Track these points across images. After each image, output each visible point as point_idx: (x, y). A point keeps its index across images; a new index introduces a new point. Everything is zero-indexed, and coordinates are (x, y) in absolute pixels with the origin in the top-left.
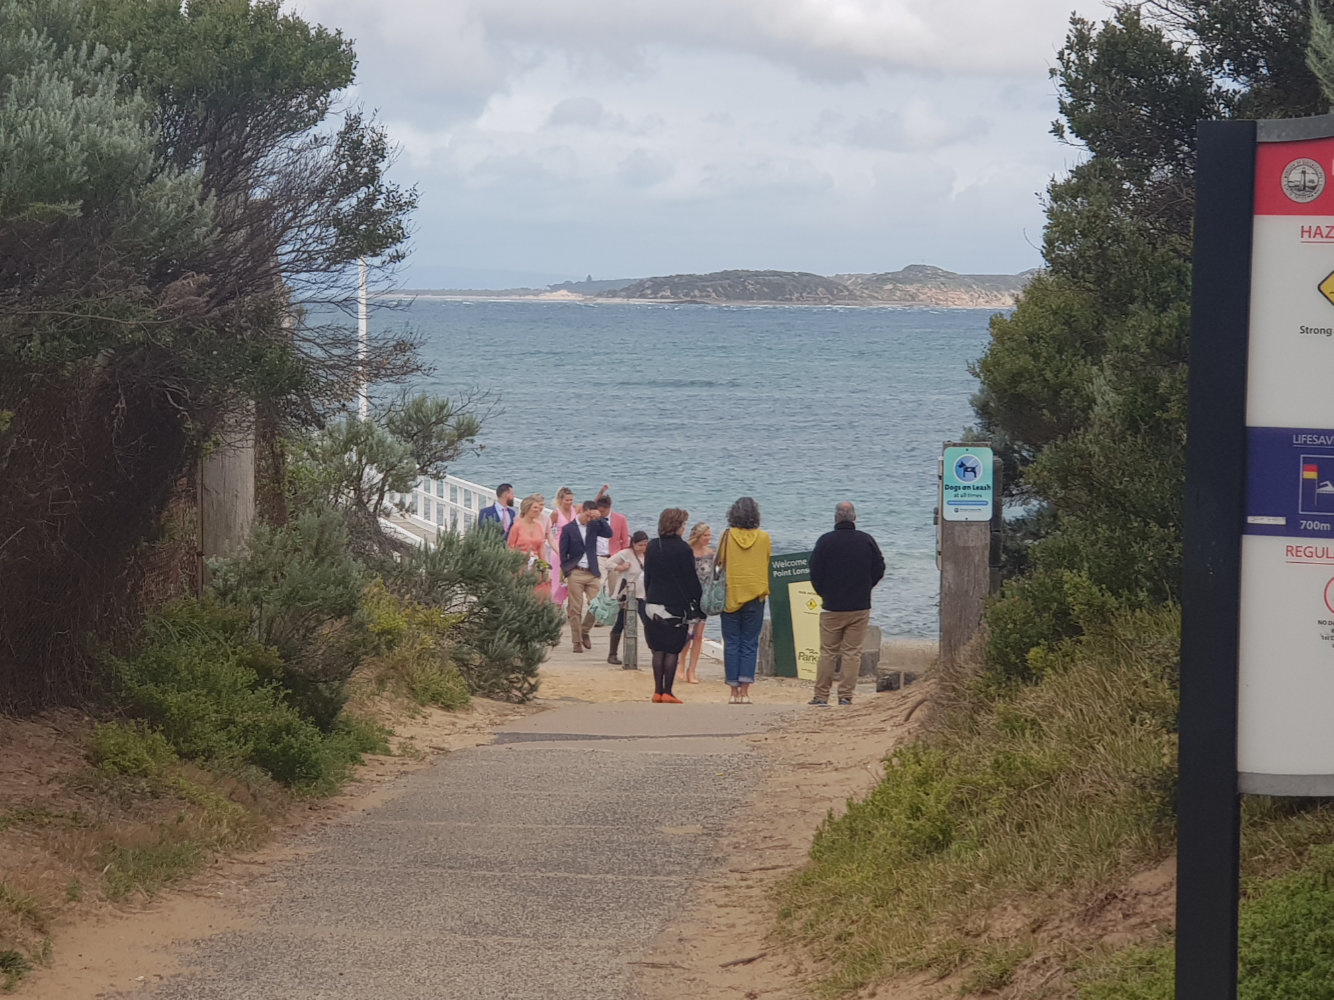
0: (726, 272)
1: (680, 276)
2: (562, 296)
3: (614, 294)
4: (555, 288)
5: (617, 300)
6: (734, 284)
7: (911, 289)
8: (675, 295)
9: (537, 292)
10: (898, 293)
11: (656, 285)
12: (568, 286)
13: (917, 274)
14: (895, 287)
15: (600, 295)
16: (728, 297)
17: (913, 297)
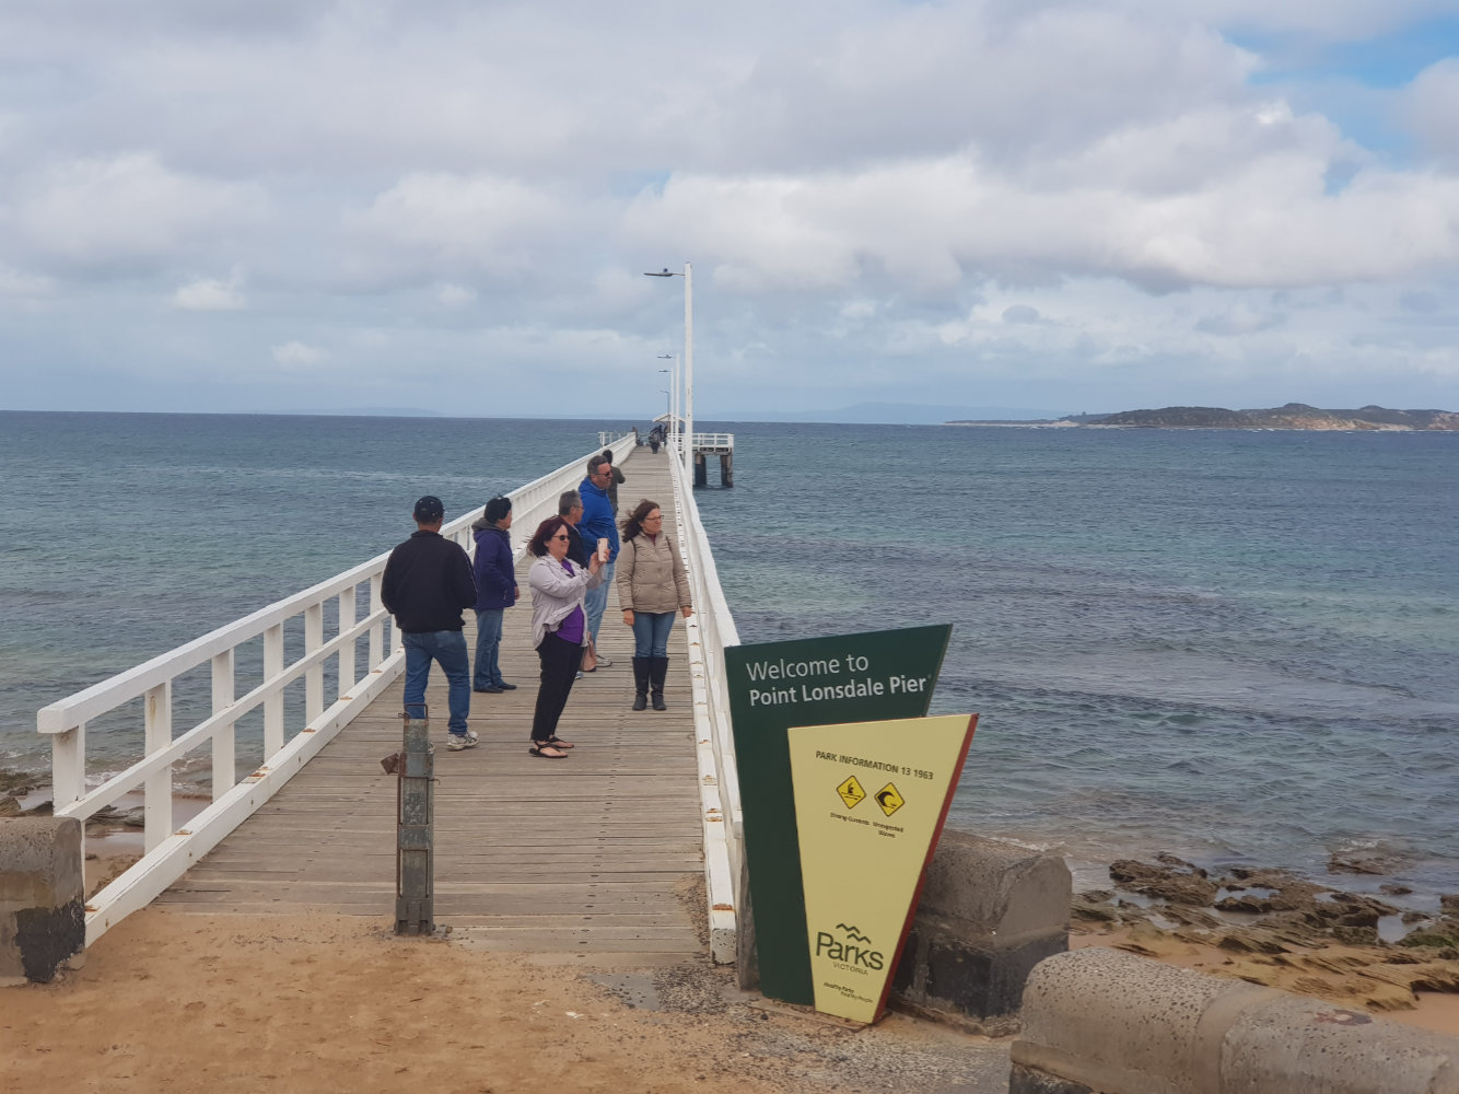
0: (1170, 408)
1: (1140, 411)
2: (1066, 424)
3: (1099, 423)
4: (1062, 420)
5: (1100, 426)
6: (1175, 415)
7: (1289, 418)
8: (1137, 422)
9: (1051, 422)
10: (1281, 421)
11: (1125, 417)
12: (1071, 418)
13: (1294, 409)
14: (1279, 417)
15: (1090, 423)
16: (1172, 424)
17: (1290, 423)
